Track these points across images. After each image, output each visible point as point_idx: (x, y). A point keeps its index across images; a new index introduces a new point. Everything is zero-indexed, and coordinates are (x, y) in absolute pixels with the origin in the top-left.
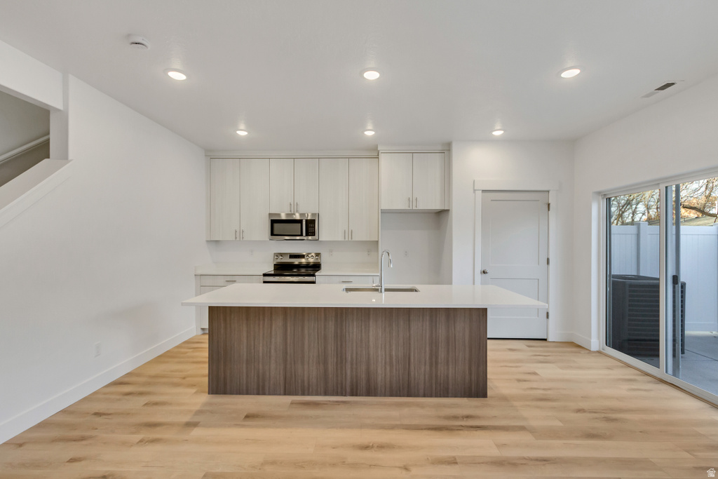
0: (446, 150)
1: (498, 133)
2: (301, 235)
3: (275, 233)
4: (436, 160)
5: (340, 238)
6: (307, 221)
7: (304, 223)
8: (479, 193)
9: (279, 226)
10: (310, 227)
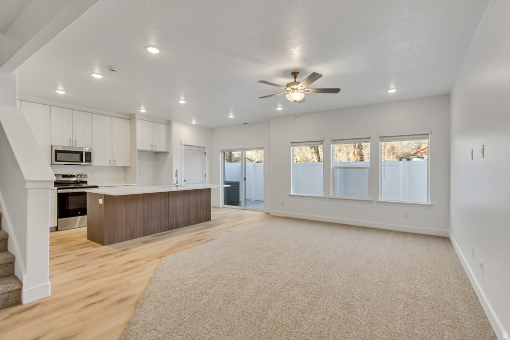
0: (168, 123)
1: (194, 123)
2: (82, 162)
3: (58, 160)
4: (163, 127)
5: (107, 164)
6: (85, 152)
7: (84, 154)
8: (183, 146)
9: (60, 155)
10: (88, 157)
